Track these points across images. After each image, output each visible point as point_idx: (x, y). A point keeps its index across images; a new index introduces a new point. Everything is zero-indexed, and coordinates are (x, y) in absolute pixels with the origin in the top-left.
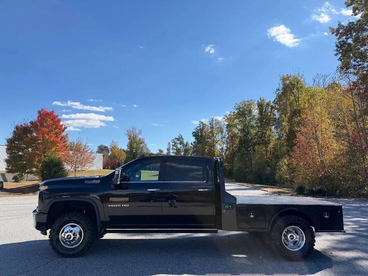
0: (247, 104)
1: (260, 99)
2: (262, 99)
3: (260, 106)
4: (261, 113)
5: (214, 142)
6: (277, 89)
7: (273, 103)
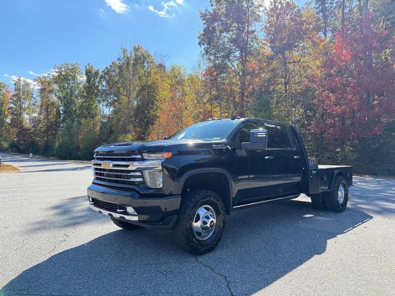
0: (70, 67)
1: (89, 65)
2: (90, 65)
3: (89, 72)
4: (88, 81)
5: (20, 109)
6: (118, 59)
7: (102, 72)
